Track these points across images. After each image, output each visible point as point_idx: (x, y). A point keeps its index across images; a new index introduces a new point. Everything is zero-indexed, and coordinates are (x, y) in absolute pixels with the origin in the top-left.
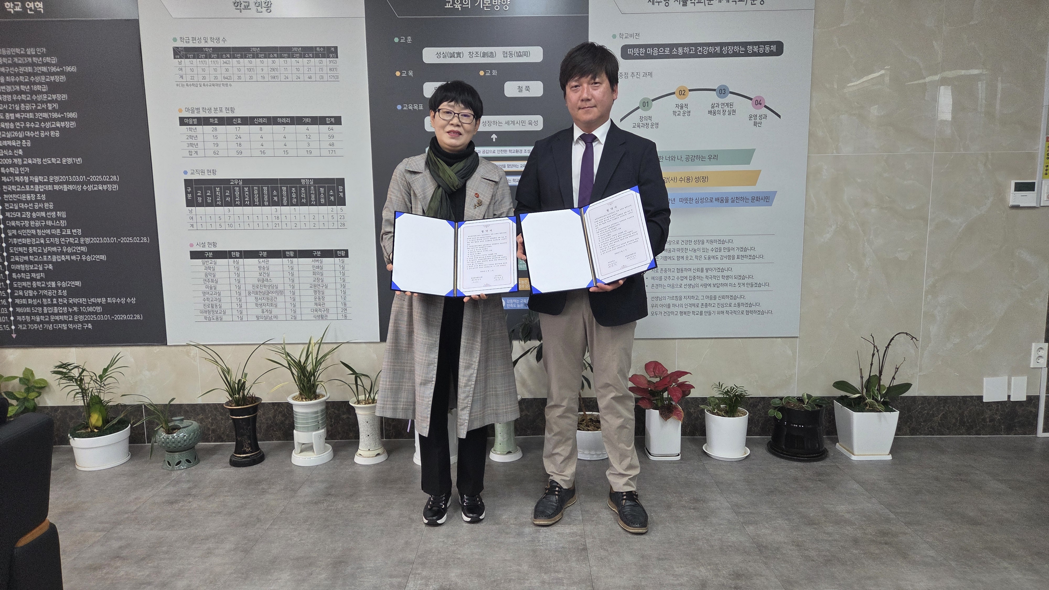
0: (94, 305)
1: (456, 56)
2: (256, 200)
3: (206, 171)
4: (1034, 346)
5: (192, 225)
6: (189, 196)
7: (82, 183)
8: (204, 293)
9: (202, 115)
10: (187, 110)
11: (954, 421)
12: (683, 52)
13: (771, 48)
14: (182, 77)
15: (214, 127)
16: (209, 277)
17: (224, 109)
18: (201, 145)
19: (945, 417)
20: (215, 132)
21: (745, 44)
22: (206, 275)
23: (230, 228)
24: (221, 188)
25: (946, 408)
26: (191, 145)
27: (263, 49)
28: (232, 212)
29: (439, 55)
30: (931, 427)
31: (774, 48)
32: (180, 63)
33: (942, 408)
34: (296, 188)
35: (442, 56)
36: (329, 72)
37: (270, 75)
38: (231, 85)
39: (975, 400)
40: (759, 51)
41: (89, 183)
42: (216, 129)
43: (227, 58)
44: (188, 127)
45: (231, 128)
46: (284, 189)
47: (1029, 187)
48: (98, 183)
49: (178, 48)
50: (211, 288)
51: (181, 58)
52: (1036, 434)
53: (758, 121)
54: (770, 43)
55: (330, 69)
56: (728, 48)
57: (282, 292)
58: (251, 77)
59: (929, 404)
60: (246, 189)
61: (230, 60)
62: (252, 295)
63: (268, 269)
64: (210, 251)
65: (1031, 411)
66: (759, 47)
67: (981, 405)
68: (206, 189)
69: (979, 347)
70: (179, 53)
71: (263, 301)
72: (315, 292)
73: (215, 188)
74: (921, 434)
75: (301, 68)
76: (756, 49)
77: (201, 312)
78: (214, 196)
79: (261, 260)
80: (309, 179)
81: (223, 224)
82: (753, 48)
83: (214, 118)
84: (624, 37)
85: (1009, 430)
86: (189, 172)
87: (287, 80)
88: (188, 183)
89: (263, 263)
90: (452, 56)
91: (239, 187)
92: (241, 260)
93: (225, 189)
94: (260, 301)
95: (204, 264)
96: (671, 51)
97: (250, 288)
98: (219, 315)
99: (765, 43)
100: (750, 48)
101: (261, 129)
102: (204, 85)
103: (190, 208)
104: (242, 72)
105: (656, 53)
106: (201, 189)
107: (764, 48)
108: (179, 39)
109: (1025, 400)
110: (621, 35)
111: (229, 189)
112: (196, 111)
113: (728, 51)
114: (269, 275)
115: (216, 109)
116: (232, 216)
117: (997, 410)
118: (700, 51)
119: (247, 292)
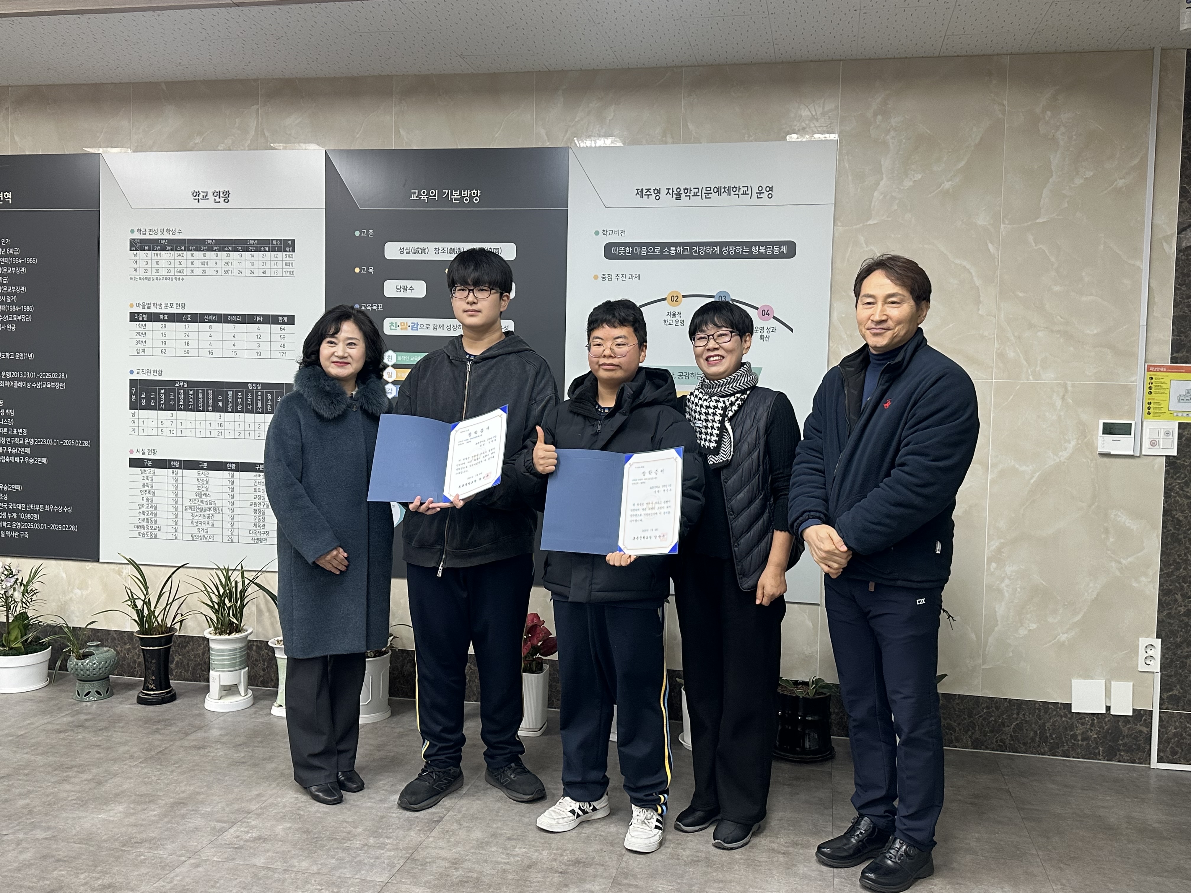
0: (33, 512)
1: (420, 252)
2: (201, 405)
3: (152, 371)
4: (1143, 642)
5: (134, 430)
6: (134, 397)
7: (31, 380)
8: (140, 506)
9: (153, 310)
10: (139, 305)
11: (1032, 734)
12: (676, 252)
13: (780, 249)
14: (136, 270)
15: (164, 323)
16: (147, 488)
17: (174, 305)
18: (149, 343)
19: (1019, 727)
20: (164, 329)
21: (749, 244)
22: (144, 486)
23: (172, 435)
24: (165, 390)
25: (1021, 716)
26: (140, 342)
27: (218, 241)
28: (174, 417)
29: (402, 251)
30: (1001, 741)
31: (784, 249)
32: (135, 255)
33: (1015, 716)
34: (242, 392)
35: (405, 252)
36: (285, 267)
37: (223, 269)
38: (183, 279)
39: (1060, 708)
40: (766, 252)
41: (37, 380)
42: (165, 326)
43: (182, 250)
44: (138, 323)
45: (180, 326)
46: (230, 393)
47: (1125, 429)
48: (47, 380)
49: (134, 239)
50: (148, 499)
51: (136, 250)
52: (1150, 764)
53: (765, 334)
54: (780, 243)
55: (286, 264)
56: (729, 248)
57: (219, 510)
58: (204, 272)
59: (997, 708)
60: (191, 392)
61: (185, 252)
62: (188, 511)
63: (207, 482)
64: (150, 460)
65: (1141, 732)
66: (766, 248)
67: (1069, 716)
68: (152, 390)
69: (1063, 637)
70: (137, 245)
71: (200, 518)
72: (255, 511)
73: (160, 390)
74: (987, 748)
75: (256, 263)
76: (762, 250)
77: (136, 527)
78: (158, 399)
79: (201, 472)
80: (257, 383)
81: (164, 430)
82: (759, 249)
83: (164, 314)
84: (608, 233)
85: (1110, 755)
86: (136, 372)
87: (240, 274)
88: (133, 383)
89: (202, 476)
90: (416, 251)
91: (184, 390)
92: (180, 471)
93: (171, 391)
94: (196, 518)
95: (142, 473)
96: (661, 251)
97: (187, 503)
98: (154, 532)
99: (773, 243)
100: (755, 249)
101: (211, 327)
102: (157, 279)
103: (133, 411)
104: (196, 265)
105: (644, 252)
106: (145, 390)
107: (773, 248)
108: (136, 231)
109: (1131, 714)
110: (604, 233)
111: (173, 391)
112: (146, 307)
113: (729, 252)
114: (207, 489)
115: (166, 305)
116: (175, 422)
117: (1092, 725)
118: (696, 252)
119: (184, 507)
